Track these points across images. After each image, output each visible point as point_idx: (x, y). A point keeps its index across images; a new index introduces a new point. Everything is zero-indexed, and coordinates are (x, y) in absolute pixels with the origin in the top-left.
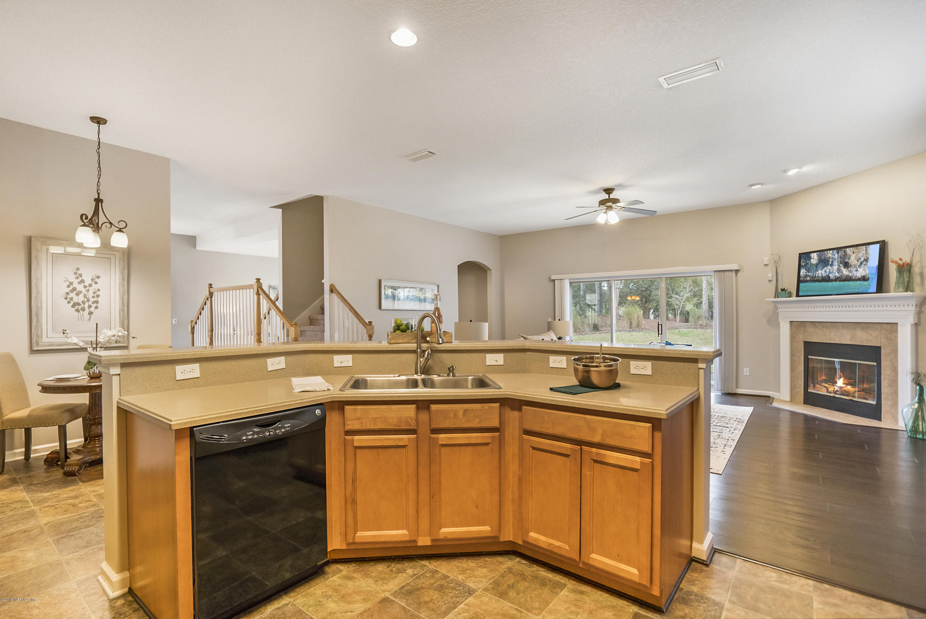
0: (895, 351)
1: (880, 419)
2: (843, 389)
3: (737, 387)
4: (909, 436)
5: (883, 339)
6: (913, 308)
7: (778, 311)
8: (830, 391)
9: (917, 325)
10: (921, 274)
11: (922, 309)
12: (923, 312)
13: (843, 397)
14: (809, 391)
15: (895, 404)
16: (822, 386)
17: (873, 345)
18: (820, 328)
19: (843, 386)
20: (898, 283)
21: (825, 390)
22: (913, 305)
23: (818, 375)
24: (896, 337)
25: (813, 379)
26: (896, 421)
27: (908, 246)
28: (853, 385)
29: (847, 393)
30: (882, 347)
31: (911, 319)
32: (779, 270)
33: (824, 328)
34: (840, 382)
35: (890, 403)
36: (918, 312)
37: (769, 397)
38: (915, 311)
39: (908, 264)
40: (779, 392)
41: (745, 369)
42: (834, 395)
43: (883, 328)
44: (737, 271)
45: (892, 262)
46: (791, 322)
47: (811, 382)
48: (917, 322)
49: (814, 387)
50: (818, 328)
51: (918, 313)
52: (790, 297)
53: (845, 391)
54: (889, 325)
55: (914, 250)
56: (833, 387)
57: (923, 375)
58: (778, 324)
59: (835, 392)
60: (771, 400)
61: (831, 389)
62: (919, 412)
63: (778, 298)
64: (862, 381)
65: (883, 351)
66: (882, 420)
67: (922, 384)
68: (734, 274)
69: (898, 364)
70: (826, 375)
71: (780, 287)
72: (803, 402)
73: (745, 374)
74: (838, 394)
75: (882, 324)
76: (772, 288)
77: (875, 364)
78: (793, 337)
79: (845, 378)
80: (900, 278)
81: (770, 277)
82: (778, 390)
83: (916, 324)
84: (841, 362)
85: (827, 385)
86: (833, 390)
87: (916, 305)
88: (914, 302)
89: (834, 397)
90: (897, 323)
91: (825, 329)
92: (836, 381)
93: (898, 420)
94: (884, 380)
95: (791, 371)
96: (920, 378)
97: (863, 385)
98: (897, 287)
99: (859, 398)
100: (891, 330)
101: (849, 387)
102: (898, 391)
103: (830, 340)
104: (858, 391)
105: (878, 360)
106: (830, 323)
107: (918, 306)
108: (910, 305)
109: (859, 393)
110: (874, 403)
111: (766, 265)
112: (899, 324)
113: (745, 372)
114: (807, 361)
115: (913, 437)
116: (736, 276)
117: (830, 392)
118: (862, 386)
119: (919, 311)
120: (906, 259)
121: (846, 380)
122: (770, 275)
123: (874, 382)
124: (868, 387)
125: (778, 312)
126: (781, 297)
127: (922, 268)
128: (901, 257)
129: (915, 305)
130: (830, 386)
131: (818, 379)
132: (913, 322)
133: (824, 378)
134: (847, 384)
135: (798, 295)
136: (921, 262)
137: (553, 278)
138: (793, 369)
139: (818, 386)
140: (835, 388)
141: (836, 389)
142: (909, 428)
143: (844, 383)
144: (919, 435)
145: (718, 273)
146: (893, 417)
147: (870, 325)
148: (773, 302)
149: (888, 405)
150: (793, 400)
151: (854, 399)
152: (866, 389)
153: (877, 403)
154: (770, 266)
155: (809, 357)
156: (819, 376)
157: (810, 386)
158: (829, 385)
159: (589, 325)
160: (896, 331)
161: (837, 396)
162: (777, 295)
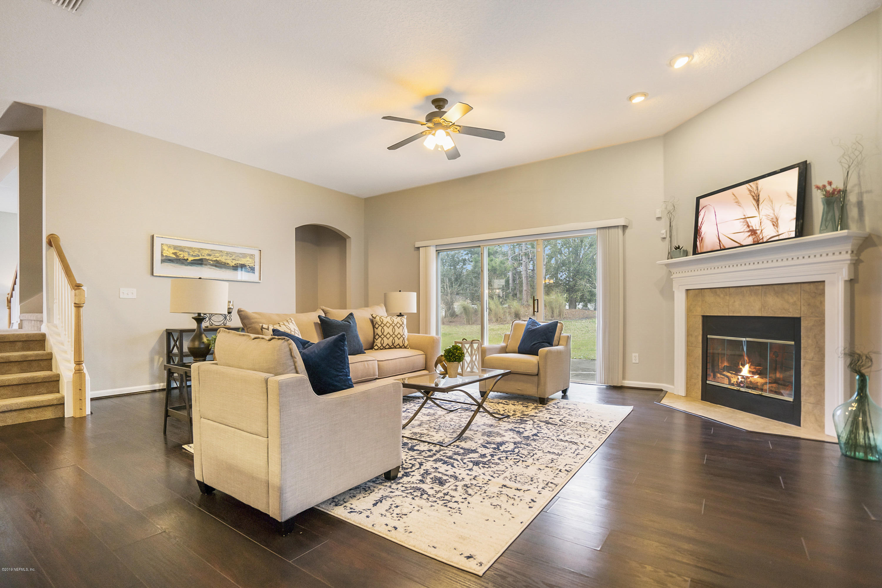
0: (821, 323)
1: (798, 424)
2: (749, 380)
3: (624, 378)
4: (843, 454)
5: (804, 305)
6: (848, 256)
7: (672, 277)
8: (732, 382)
9: (852, 282)
10: (860, 205)
11: (862, 257)
12: (861, 261)
13: (750, 391)
14: (708, 382)
15: (820, 402)
16: (724, 375)
17: (790, 315)
18: (722, 296)
19: (749, 375)
20: (826, 220)
21: (726, 381)
22: (847, 252)
23: (718, 360)
24: (822, 303)
25: (713, 366)
26: (822, 426)
27: (840, 162)
28: (761, 374)
29: (753, 386)
30: (802, 318)
31: (845, 274)
32: (673, 224)
33: (727, 295)
34: (746, 371)
35: (812, 399)
36: (854, 262)
37: (661, 390)
38: (851, 260)
39: (840, 191)
40: (673, 384)
41: (634, 354)
42: (738, 388)
43: (804, 290)
44: (625, 227)
45: (818, 188)
46: (687, 290)
47: (711, 371)
48: (853, 278)
49: (715, 376)
50: (719, 296)
51: (854, 264)
52: (687, 256)
53: (751, 382)
54: (812, 286)
55: (849, 167)
56: (737, 377)
57: (864, 358)
58: (673, 293)
59: (738, 384)
60: (662, 395)
61: (734, 380)
62: (859, 416)
63: (672, 258)
64: (774, 370)
65: (803, 324)
66: (802, 425)
67: (864, 371)
68: (620, 231)
69: (824, 342)
70: (728, 361)
71: (675, 244)
72: (700, 397)
73: (634, 361)
74: (742, 387)
75: (802, 285)
76: (665, 247)
77: (793, 343)
78: (689, 311)
79: (752, 363)
80: (828, 213)
81: (663, 234)
82: (672, 382)
83: (851, 280)
84: (747, 341)
85: (729, 374)
86: (737, 382)
87: (852, 252)
88: (849, 247)
89: (739, 391)
90: (824, 281)
91: (728, 298)
92: (741, 369)
93: (824, 426)
94: (804, 366)
95: (687, 356)
96: (860, 362)
97: (776, 373)
98: (824, 227)
99: (771, 391)
100: (815, 293)
101: (756, 377)
102: (824, 382)
103: (733, 312)
104: (770, 383)
105: (797, 339)
106: (734, 289)
107: (855, 252)
108: (843, 253)
109: (770, 385)
110: (791, 399)
111: (659, 218)
112: (826, 283)
113: (633, 358)
114: (705, 342)
115: (850, 457)
116: (624, 234)
117: (733, 385)
118: (773, 376)
119: (856, 260)
120: (838, 184)
121: (752, 367)
122: (664, 231)
123: (792, 369)
124: (781, 376)
125: (672, 279)
126: (675, 258)
127: (861, 194)
128: (830, 180)
129: (850, 252)
130: (733, 376)
131: (719, 366)
132: (847, 278)
133: (726, 364)
134: (753, 373)
135: (695, 253)
136: (860, 185)
137: (418, 244)
138: (689, 354)
139: (719, 375)
140: (738, 379)
141: (740, 379)
142: (843, 440)
143: (750, 372)
144: (859, 452)
145: (602, 230)
146: (816, 420)
147: (786, 287)
148: (667, 265)
149: (810, 403)
150: (688, 395)
151: (764, 394)
152: (779, 379)
153: (794, 399)
154: (663, 219)
155: (709, 336)
156: (720, 362)
157: (710, 375)
158: (732, 373)
159: (510, 313)
160: (823, 293)
161: (742, 389)
162: (670, 256)
